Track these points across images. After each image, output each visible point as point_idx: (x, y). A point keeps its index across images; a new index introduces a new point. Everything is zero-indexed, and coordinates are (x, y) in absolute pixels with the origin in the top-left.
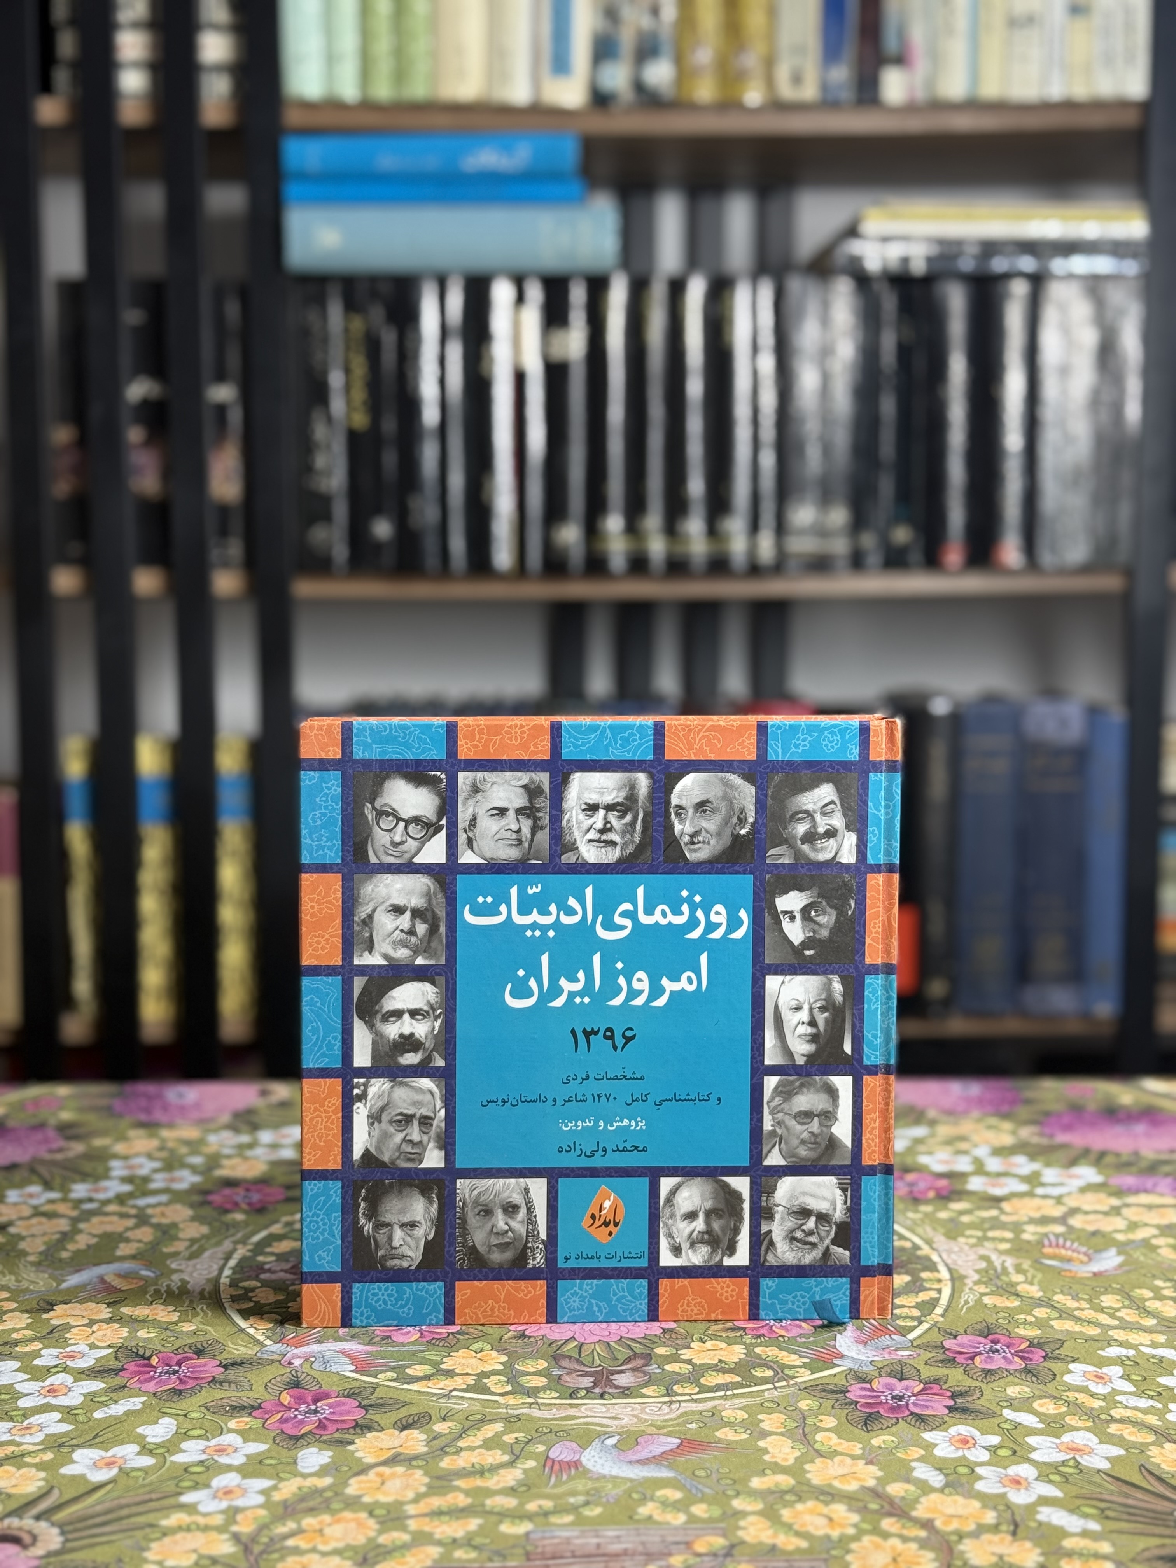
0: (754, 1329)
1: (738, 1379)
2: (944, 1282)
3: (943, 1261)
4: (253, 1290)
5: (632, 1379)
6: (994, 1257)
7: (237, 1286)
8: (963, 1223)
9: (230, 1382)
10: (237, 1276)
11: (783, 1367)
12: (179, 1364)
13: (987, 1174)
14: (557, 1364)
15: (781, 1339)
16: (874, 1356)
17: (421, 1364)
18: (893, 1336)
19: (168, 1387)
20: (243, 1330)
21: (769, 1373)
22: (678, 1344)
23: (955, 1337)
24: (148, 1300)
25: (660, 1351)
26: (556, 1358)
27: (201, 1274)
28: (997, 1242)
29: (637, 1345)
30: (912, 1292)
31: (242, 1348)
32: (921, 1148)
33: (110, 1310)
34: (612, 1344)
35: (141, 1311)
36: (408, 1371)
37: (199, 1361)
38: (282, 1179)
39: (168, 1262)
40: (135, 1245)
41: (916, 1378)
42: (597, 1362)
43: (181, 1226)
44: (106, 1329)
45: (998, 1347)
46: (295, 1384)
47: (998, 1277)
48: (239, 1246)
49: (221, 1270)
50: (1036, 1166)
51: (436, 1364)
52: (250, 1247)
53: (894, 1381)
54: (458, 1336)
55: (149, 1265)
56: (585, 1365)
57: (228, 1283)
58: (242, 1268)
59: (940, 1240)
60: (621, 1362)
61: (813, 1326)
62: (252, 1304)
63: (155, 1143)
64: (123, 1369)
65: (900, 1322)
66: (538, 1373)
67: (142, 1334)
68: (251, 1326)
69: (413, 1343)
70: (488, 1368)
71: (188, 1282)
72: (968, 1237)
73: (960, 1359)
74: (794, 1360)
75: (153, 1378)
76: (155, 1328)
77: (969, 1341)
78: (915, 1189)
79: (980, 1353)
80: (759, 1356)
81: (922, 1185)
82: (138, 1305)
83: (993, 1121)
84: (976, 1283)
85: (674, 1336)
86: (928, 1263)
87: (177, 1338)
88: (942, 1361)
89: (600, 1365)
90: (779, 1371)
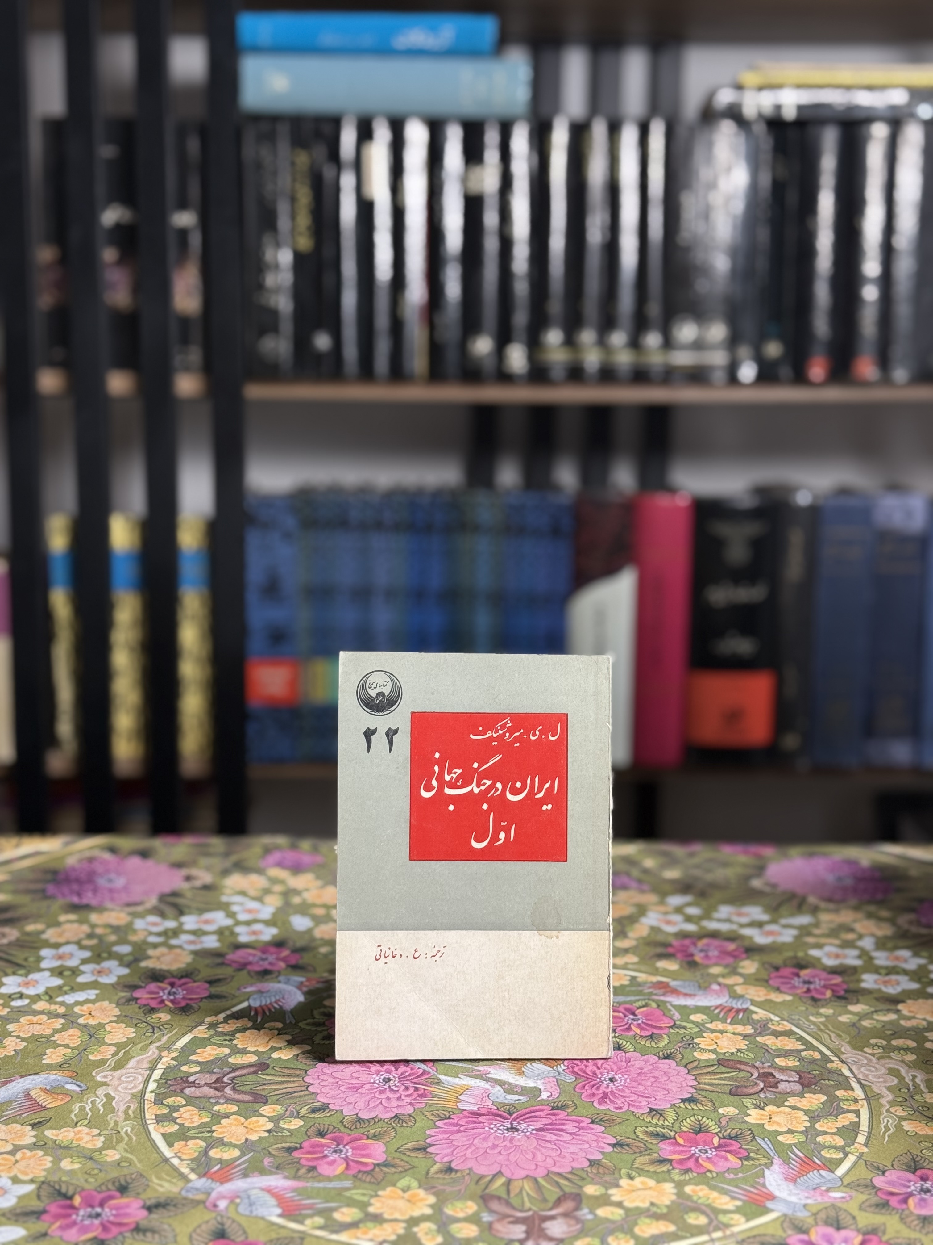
0: (681, 1162)
1: (672, 1228)
2: (860, 1102)
3: (855, 1077)
4: (176, 1109)
5: (565, 1228)
6: (903, 1072)
7: (162, 1103)
8: (866, 1028)
9: (153, 1231)
10: (162, 1091)
11: (717, 1211)
12: (101, 1205)
13: (877, 970)
14: (486, 1206)
15: (709, 1174)
16: (807, 1198)
17: (348, 1205)
18: (822, 1172)
19: (90, 1235)
20: (166, 1160)
21: (702, 1220)
22: (606, 1182)
23: (884, 1173)
24: (73, 1120)
25: (591, 1190)
26: (485, 1199)
27: (126, 1088)
28: (902, 1052)
29: (566, 1183)
30: (831, 1115)
31: (166, 1185)
32: (810, 940)
33: (34, 1133)
34: (540, 1180)
35: (65, 1135)
36: (337, 1216)
37: (124, 1201)
38: (206, 973)
39: (94, 1074)
40: (63, 1051)
41: (853, 1227)
42: (528, 1205)
43: (108, 1028)
44: (30, 1158)
45: (928, 1185)
46: (221, 1234)
47: (912, 1097)
48: (164, 1054)
49: (147, 1082)
50: (922, 961)
51: (363, 1206)
52: (175, 1054)
53: (830, 1230)
54: (385, 1169)
55: (75, 1077)
56: (514, 1208)
57: (153, 1100)
58: (167, 1080)
59: (846, 1048)
60: (550, 1205)
61: (740, 1159)
62: (176, 1127)
63: (86, 928)
64: (44, 1212)
65: (825, 1153)
66: (468, 1219)
67: (66, 1164)
68: (176, 1156)
69: (338, 1177)
70: (416, 1213)
71: (114, 1098)
72: (873, 1046)
73: (893, 1201)
74: (726, 1204)
75: (74, 1223)
76: (78, 1157)
77: (899, 1178)
78: (812, 987)
79: (911, 1194)
80: (689, 1197)
81: (818, 984)
82: (62, 1127)
83: (872, 908)
84: (892, 1103)
85: (601, 1170)
86: (841, 1079)
87: (101, 1170)
88: (877, 1205)
89: (530, 1209)
90: (712, 1216)
